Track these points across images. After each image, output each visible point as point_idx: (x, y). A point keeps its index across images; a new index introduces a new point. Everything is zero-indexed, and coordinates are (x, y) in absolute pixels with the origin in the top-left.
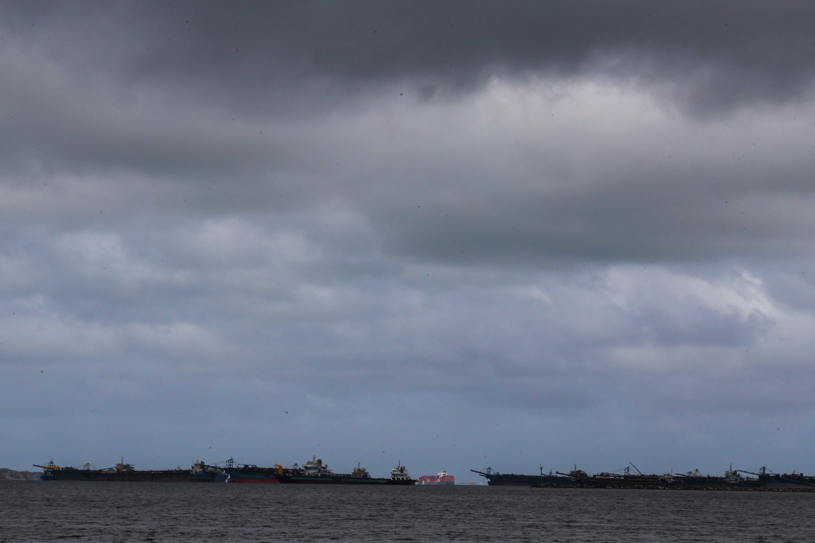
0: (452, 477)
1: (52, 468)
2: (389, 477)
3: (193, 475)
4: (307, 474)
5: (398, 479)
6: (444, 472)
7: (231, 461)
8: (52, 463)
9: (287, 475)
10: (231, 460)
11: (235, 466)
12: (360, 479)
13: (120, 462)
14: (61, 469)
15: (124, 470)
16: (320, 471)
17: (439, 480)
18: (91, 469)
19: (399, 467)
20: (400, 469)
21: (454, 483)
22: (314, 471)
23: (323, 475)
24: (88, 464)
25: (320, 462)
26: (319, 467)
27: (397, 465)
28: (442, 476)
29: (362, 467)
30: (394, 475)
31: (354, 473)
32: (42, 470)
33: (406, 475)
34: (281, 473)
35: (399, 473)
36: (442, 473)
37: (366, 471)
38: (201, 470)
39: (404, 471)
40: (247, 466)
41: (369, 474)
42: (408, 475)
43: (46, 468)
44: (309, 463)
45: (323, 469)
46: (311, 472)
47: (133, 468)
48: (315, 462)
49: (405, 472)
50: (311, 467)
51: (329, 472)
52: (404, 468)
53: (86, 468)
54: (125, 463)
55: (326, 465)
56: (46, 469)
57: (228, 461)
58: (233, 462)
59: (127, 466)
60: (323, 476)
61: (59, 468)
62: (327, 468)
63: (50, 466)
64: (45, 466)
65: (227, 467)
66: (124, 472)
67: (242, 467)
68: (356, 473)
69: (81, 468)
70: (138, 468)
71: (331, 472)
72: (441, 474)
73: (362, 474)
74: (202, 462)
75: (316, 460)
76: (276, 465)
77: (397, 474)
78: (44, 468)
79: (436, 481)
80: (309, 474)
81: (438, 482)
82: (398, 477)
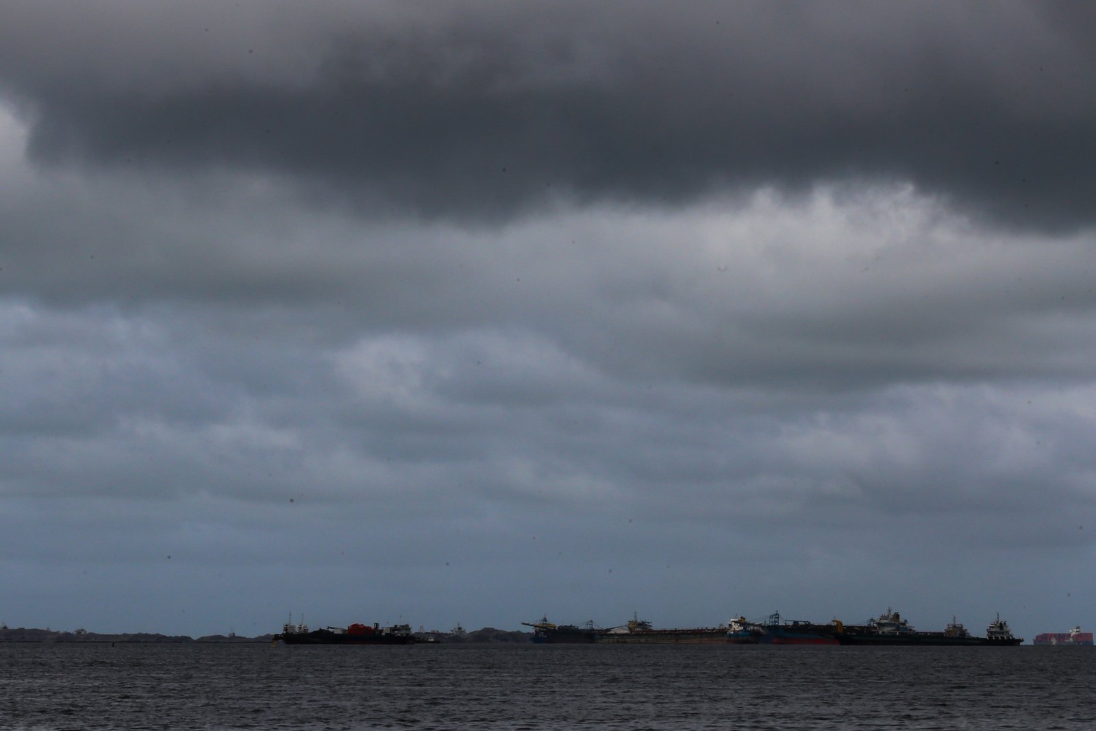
0: (1090, 635)
1: (544, 628)
2: (984, 635)
3: (730, 635)
4: (880, 632)
5: (997, 638)
6: (1078, 628)
7: (777, 616)
8: (545, 620)
9: (848, 633)
10: (776, 614)
11: (781, 623)
12: (956, 638)
13: (632, 619)
14: (557, 628)
15: (637, 629)
16: (898, 629)
17: (1071, 640)
18: (595, 627)
19: (998, 622)
20: (998, 625)
21: (1092, 642)
22: (889, 629)
23: (903, 633)
24: (591, 621)
25: (897, 616)
26: (897, 623)
27: (994, 619)
28: (1074, 633)
29: (958, 623)
30: (992, 633)
31: (947, 631)
32: (532, 630)
33: (1007, 632)
34: (840, 631)
35: (998, 630)
36: (1075, 630)
37: (964, 628)
38: (742, 628)
39: (1004, 627)
40: (797, 622)
41: (968, 631)
42: (1010, 633)
43: (538, 626)
44: (883, 617)
45: (901, 626)
46: (887, 629)
47: (650, 626)
48: (891, 617)
49: (1005, 629)
50: (886, 623)
51: (911, 630)
52: (1005, 623)
53: (589, 627)
54: (639, 621)
55: (906, 621)
56: (537, 628)
57: (771, 617)
58: (778, 618)
59: (642, 624)
60: (903, 635)
61: (555, 627)
62: (907, 624)
63: (543, 624)
64: (537, 624)
65: (771, 624)
66: (639, 631)
67: (791, 623)
68: (951, 631)
69: (582, 627)
70: (656, 626)
71: (913, 629)
72: (1073, 632)
73: (958, 632)
74: (742, 617)
75: (893, 613)
76: (834, 621)
77: (995, 632)
78: (536, 626)
79: (1067, 641)
80: (883, 632)
81: (1070, 642)
82: (997, 635)
